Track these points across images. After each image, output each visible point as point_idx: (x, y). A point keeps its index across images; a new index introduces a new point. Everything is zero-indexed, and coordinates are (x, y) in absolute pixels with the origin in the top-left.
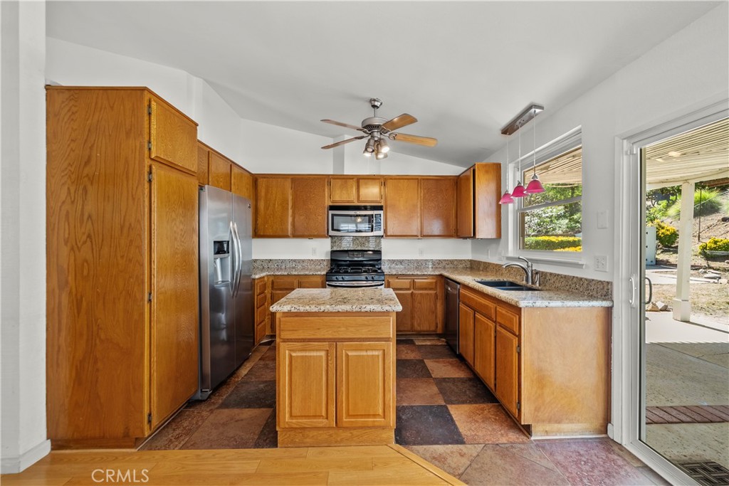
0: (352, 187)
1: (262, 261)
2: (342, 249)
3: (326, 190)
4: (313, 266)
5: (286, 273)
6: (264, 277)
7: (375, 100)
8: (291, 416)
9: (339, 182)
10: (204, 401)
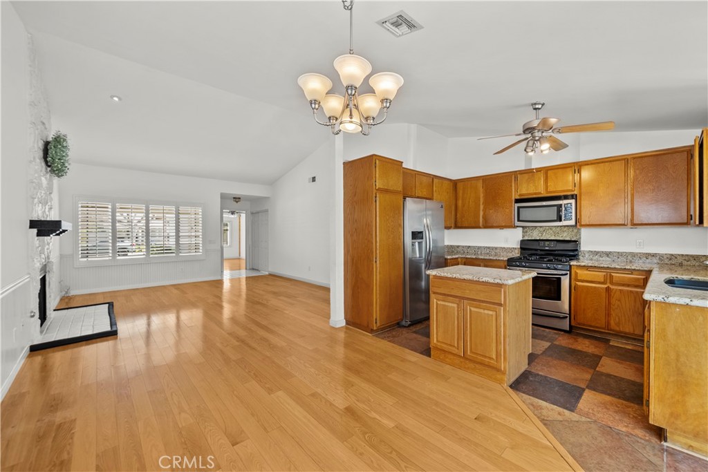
0: (540, 179)
1: (463, 247)
2: (533, 238)
3: (513, 185)
4: (505, 253)
5: (474, 257)
6: (457, 258)
7: (535, 104)
8: (437, 341)
9: (526, 176)
10: (405, 327)
